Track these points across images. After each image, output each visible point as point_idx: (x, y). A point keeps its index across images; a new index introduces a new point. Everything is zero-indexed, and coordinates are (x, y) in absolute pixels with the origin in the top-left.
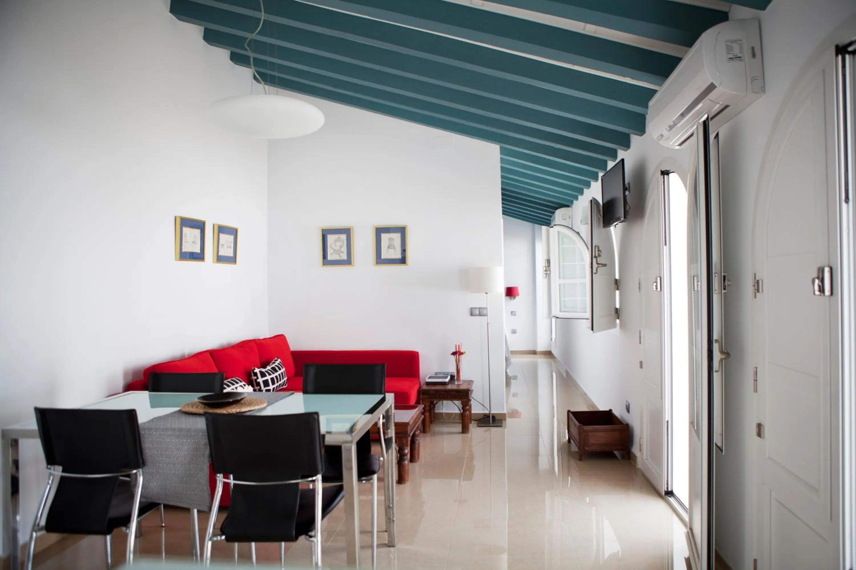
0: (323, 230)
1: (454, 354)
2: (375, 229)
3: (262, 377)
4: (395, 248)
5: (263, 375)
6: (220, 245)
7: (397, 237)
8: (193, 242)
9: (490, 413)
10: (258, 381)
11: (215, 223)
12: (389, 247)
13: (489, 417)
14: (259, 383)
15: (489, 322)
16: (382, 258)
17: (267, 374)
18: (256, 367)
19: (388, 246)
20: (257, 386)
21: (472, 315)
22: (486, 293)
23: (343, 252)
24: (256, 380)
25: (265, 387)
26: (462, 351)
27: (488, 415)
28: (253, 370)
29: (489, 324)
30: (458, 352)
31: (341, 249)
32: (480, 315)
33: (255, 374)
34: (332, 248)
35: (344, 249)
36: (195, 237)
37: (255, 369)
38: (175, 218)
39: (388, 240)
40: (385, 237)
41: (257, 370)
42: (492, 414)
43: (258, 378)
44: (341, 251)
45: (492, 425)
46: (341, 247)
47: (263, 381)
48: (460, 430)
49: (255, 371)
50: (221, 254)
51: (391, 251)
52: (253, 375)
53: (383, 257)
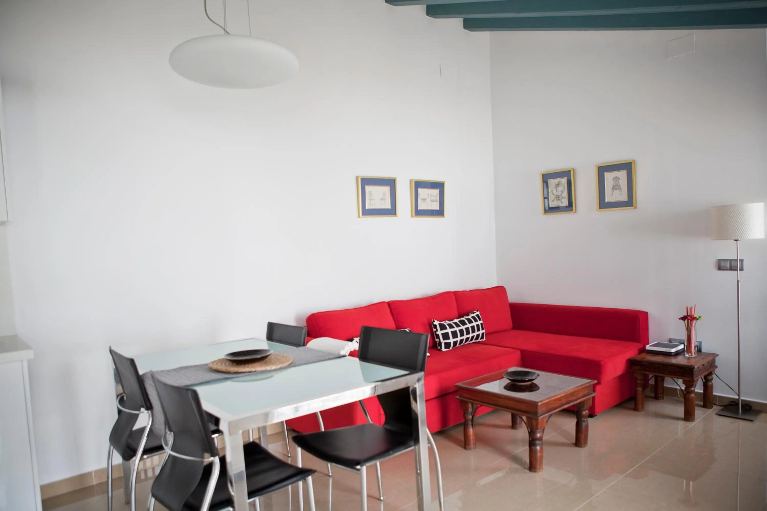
0: (543, 176)
1: (683, 318)
2: (597, 168)
3: (441, 329)
4: (620, 189)
5: (443, 327)
6: (419, 199)
7: (622, 175)
8: (382, 199)
9: (738, 400)
10: (437, 333)
11: (412, 178)
12: (614, 188)
13: (737, 405)
14: (438, 335)
15: (739, 280)
16: (606, 201)
17: (447, 327)
18: (436, 320)
19: (612, 186)
20: (437, 338)
21: (720, 268)
22: (737, 240)
23: (565, 198)
24: (435, 332)
25: (444, 339)
26: (696, 315)
27: (737, 402)
28: (433, 322)
29: (739, 282)
30: (689, 316)
31: (562, 195)
32: (731, 269)
33: (435, 326)
34: (553, 194)
35: (565, 194)
36: (384, 194)
37: (434, 321)
38: (357, 178)
39: (613, 180)
40: (609, 177)
41: (436, 323)
42: (743, 401)
43: (437, 330)
44: (562, 196)
45: (740, 417)
46: (562, 192)
47: (442, 334)
48: (682, 415)
49: (435, 323)
50: (420, 208)
51: (616, 192)
52: (433, 327)
53: (607, 199)
